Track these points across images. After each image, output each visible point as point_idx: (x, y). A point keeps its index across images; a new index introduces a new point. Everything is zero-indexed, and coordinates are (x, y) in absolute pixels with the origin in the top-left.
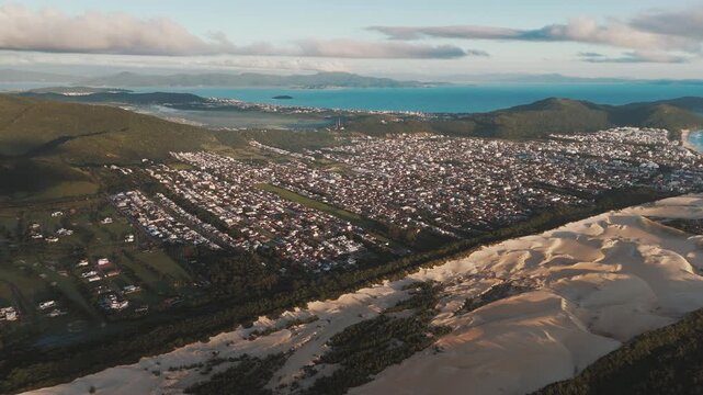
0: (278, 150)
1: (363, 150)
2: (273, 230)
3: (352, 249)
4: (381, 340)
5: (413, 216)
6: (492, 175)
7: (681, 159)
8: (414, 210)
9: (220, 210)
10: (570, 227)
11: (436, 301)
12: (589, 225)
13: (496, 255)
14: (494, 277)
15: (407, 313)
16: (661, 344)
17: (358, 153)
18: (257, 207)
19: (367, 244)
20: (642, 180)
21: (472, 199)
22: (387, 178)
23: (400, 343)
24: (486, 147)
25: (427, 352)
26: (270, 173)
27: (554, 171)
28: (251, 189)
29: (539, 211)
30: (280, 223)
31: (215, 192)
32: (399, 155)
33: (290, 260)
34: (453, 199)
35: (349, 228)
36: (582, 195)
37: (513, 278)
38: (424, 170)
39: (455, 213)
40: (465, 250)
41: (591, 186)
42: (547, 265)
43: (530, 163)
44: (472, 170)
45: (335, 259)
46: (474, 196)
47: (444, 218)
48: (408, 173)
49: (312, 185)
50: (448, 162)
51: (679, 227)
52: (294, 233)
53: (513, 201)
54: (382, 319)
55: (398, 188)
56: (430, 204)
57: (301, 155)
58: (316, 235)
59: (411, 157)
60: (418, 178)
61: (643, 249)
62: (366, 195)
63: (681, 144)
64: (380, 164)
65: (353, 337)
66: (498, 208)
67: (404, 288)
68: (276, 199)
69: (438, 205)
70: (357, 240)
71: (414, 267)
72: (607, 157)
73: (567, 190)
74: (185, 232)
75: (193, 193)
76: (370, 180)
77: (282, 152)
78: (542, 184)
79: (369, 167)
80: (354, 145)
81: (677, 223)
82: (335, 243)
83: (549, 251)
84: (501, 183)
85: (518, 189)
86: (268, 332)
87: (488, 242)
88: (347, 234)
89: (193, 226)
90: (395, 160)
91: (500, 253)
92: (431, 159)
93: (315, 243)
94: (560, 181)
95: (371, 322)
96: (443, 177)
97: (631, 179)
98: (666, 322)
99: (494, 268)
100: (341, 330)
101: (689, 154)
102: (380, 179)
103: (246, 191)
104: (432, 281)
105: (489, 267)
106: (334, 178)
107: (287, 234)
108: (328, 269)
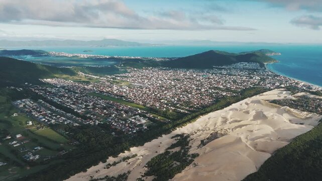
0: (94, 76)
1: (135, 75)
2: (103, 115)
3: (143, 121)
4: (170, 163)
5: (166, 104)
6: (195, 85)
7: (268, 75)
8: (166, 102)
9: (73, 106)
10: (234, 106)
11: (188, 142)
12: (241, 104)
13: (207, 120)
14: (209, 129)
15: (177, 149)
16: (286, 153)
17: (132, 77)
18: (91, 104)
19: (149, 119)
20: (255, 84)
21: (190, 95)
22: (149, 88)
23: (178, 163)
24: (188, 72)
25: (191, 166)
26: (93, 87)
27: (220, 82)
28: (86, 95)
29: (219, 100)
30: (105, 111)
31: (68, 98)
32: (152, 77)
33: (116, 129)
34: (181, 96)
35: (139, 111)
36: (234, 92)
37: (217, 130)
38: (165, 83)
39: (184, 102)
40: (194, 118)
41: (236, 88)
42: (230, 123)
43: (209, 79)
44: (185, 83)
45: (137, 126)
46: (190, 94)
47: (180, 105)
48: (158, 85)
49: (115, 92)
50: (174, 80)
51: (276, 103)
52: (113, 115)
53: (207, 95)
54: (167, 153)
55: (156, 92)
56: (172, 98)
57: (105, 78)
58: (124, 116)
59: (157, 78)
60: (163, 87)
61: (265, 113)
62: (142, 95)
63: (265, 69)
64: (144, 81)
65: (156, 162)
66: (201, 99)
67: (172, 138)
68: (100, 100)
69: (176, 99)
70: (145, 117)
71: (174, 127)
72: (239, 75)
73: (228, 90)
74: (58, 119)
75: (57, 98)
76: (142, 89)
77: (95, 77)
78: (216, 87)
79: (139, 82)
80: (129, 73)
81: (274, 102)
82: (135, 119)
83: (229, 117)
84: (200, 88)
85: (207, 90)
86: (115, 164)
87: (202, 114)
88: (139, 114)
89: (62, 115)
90: (150, 79)
91: (209, 119)
92: (166, 78)
93: (125, 120)
94: (224, 86)
95: (162, 154)
96: (174, 86)
97: (251, 84)
98: (285, 144)
99: (208, 126)
100: (149, 160)
101: (270, 73)
102: (146, 88)
103: (84, 96)
104: (183, 134)
105: (206, 125)
106: (124, 89)
107: (110, 116)
108: (135, 131)
